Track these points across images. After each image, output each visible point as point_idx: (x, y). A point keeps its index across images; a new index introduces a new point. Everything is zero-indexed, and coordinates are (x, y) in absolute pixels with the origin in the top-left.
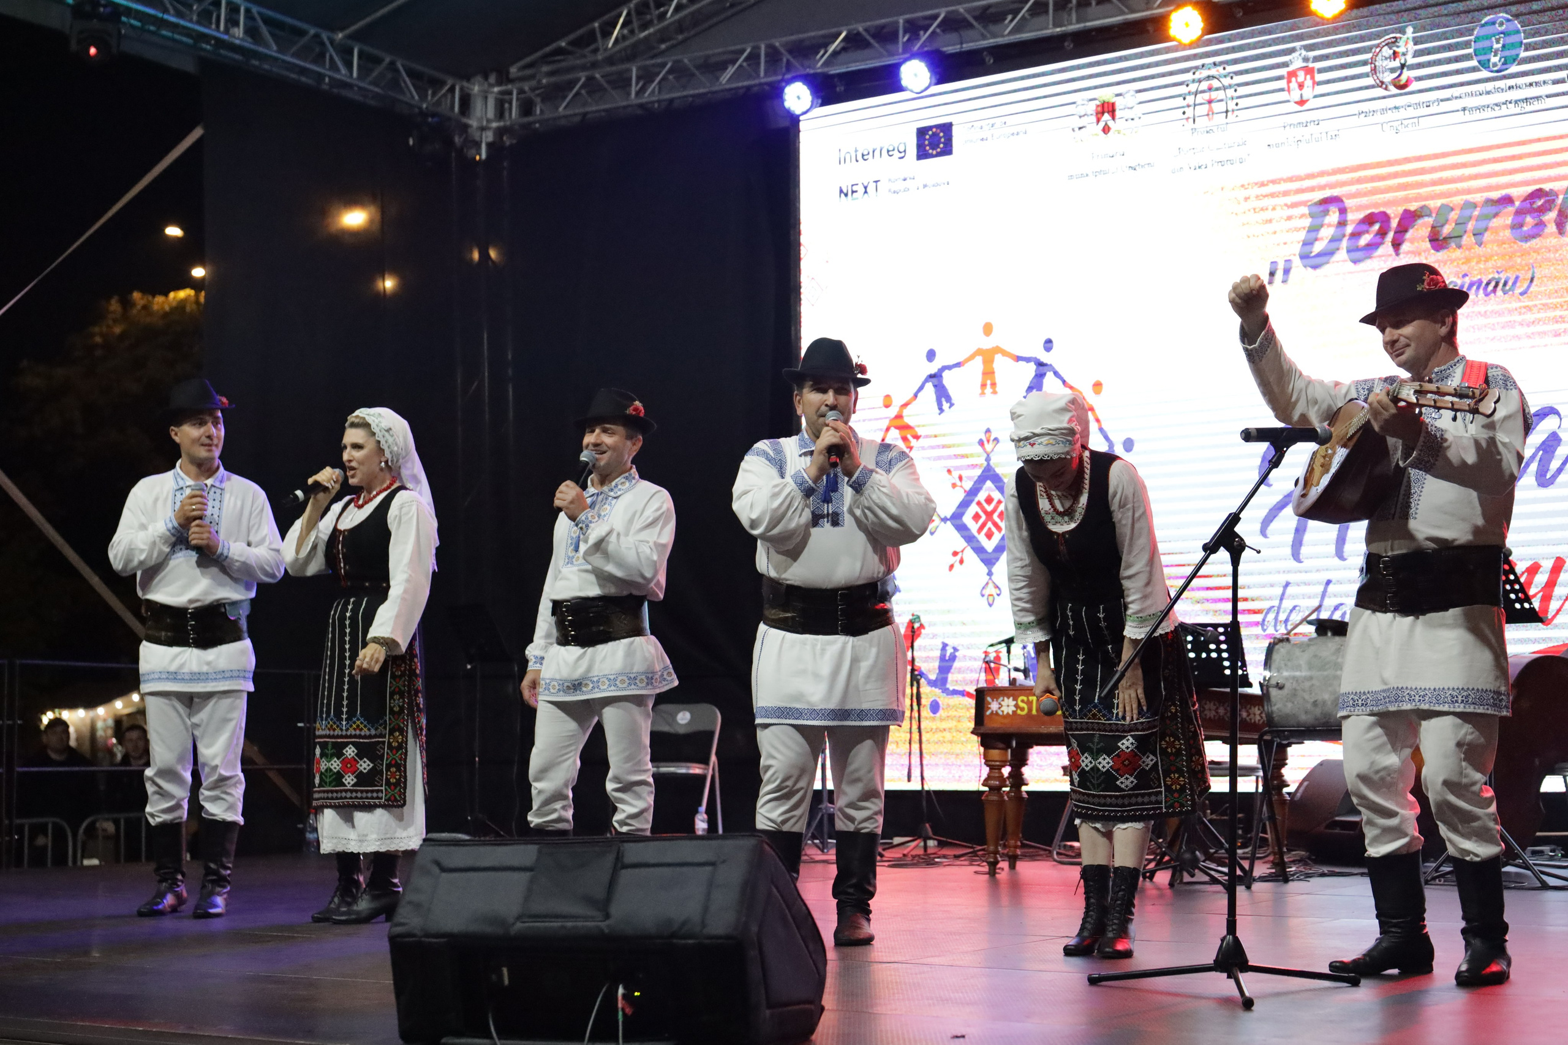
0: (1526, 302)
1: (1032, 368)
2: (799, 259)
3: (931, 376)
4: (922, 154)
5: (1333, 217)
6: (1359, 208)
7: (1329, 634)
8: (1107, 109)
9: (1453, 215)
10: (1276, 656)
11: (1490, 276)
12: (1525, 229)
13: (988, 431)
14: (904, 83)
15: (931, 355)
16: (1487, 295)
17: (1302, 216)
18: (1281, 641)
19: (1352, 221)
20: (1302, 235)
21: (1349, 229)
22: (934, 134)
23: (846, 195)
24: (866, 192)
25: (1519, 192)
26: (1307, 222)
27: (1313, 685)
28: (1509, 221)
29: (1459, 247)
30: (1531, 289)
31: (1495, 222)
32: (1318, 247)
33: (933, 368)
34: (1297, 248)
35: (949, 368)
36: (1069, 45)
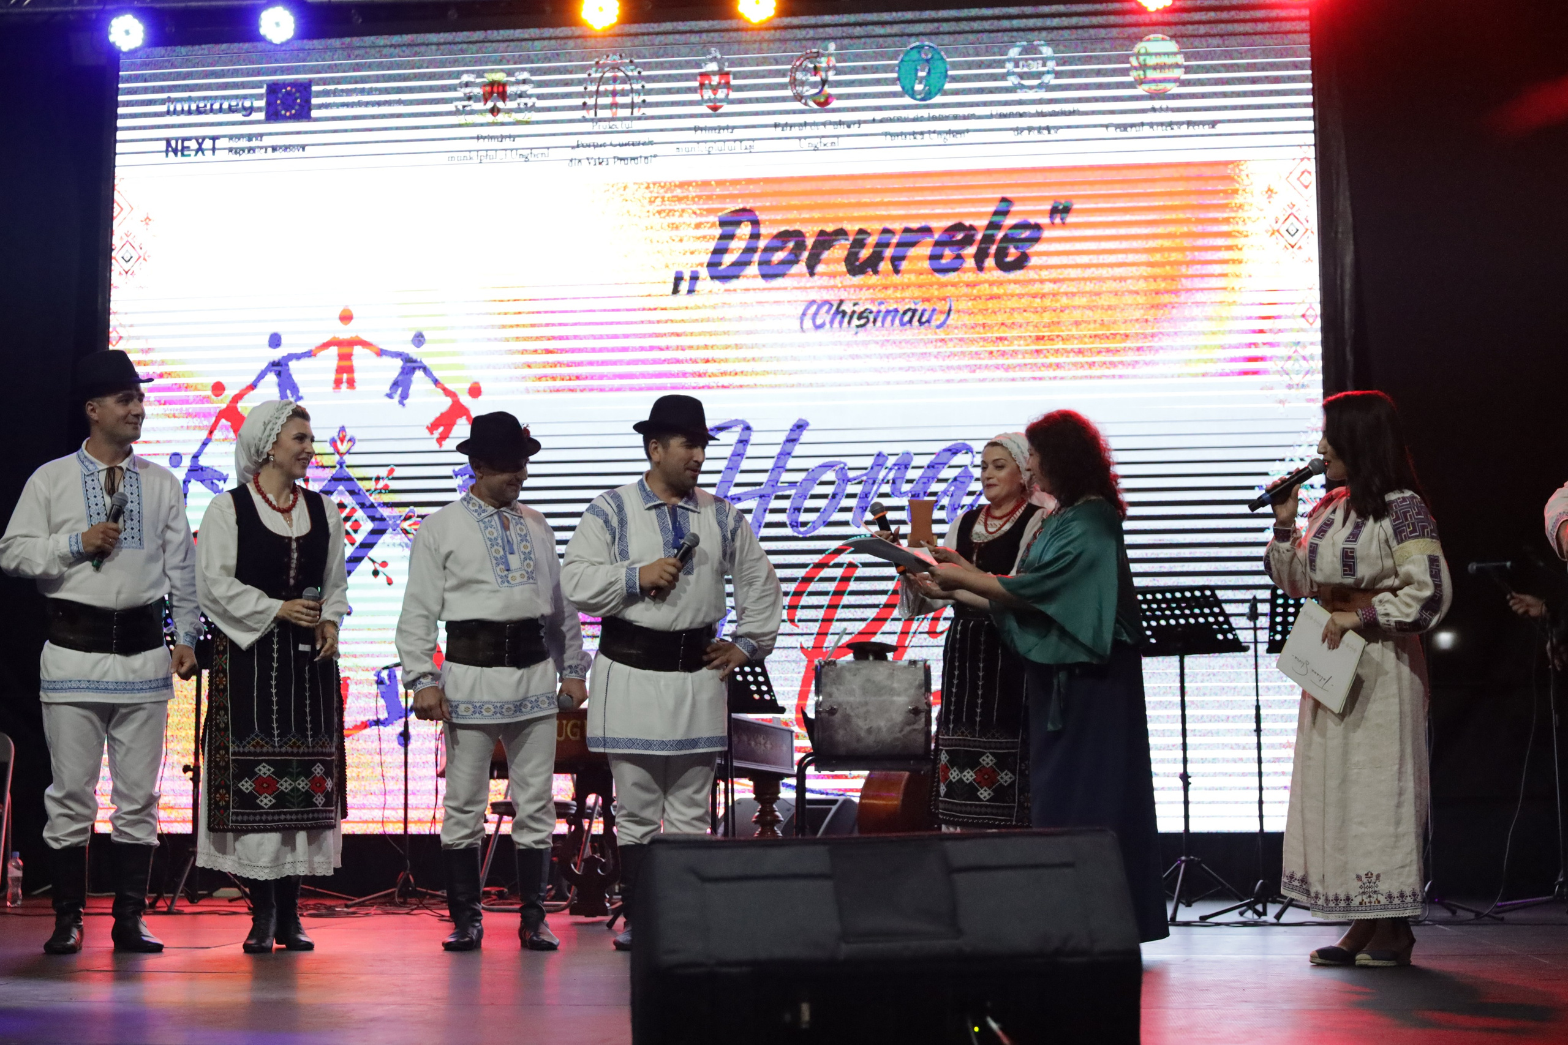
0: (941, 333)
1: (398, 363)
2: (111, 218)
3: (274, 364)
4: (273, 115)
5: (745, 230)
6: (773, 222)
7: (871, 658)
8: (496, 90)
9: (872, 240)
10: (824, 680)
11: (907, 307)
12: (943, 261)
13: (343, 429)
14: (263, 31)
15: (275, 341)
16: (902, 324)
17: (713, 225)
18: (828, 663)
19: (766, 237)
20: (712, 246)
21: (762, 244)
22: (288, 93)
23: (175, 151)
24: (200, 149)
25: (939, 225)
26: (718, 232)
27: (867, 712)
28: (927, 251)
29: (876, 272)
30: (948, 322)
31: (912, 252)
32: (728, 259)
33: (277, 354)
34: (706, 258)
35: (298, 357)
36: (453, 14)
